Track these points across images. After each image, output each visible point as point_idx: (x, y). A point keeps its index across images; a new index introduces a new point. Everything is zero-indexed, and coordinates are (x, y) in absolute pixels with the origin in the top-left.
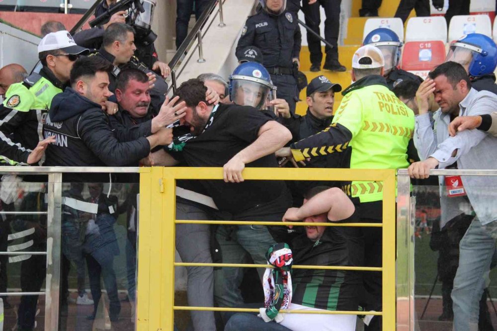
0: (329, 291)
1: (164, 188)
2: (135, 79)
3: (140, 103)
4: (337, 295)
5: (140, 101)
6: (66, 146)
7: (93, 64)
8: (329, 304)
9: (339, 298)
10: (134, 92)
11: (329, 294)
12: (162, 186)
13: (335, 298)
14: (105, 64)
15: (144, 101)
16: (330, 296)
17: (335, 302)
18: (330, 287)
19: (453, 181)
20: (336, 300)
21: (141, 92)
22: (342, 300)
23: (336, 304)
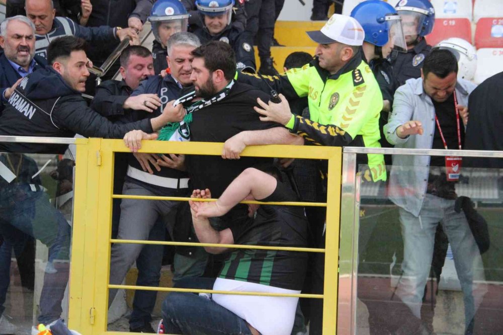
0: (262, 264)
1: (101, 162)
2: (135, 54)
3: (143, 77)
4: (270, 269)
5: (142, 75)
6: (30, 118)
7: (67, 44)
8: (262, 279)
9: (273, 272)
10: (135, 67)
11: (262, 268)
12: (99, 159)
13: (268, 272)
14: (79, 42)
15: (146, 75)
16: (263, 270)
17: (267, 276)
18: (263, 260)
19: (454, 165)
20: (270, 274)
21: (142, 66)
22: (274, 274)
23: (269, 279)
